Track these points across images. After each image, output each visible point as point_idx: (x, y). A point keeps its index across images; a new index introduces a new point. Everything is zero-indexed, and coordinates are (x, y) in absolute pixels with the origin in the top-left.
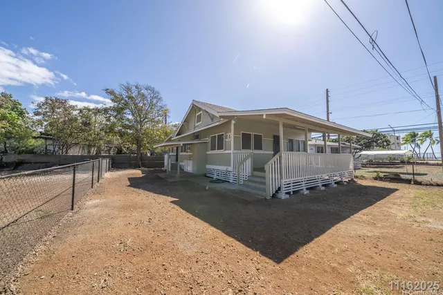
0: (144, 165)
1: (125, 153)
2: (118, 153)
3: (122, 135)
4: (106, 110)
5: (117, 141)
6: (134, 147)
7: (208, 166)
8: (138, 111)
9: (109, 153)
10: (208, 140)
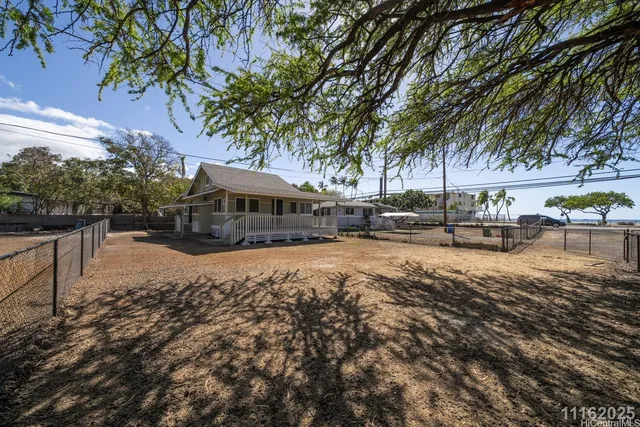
0: (151, 227)
1: (127, 212)
2: (115, 212)
3: (121, 190)
4: (101, 163)
5: (115, 198)
6: (139, 205)
7: (213, 227)
8: (143, 164)
9: (103, 212)
10: (212, 202)
